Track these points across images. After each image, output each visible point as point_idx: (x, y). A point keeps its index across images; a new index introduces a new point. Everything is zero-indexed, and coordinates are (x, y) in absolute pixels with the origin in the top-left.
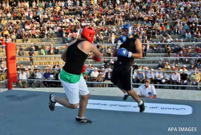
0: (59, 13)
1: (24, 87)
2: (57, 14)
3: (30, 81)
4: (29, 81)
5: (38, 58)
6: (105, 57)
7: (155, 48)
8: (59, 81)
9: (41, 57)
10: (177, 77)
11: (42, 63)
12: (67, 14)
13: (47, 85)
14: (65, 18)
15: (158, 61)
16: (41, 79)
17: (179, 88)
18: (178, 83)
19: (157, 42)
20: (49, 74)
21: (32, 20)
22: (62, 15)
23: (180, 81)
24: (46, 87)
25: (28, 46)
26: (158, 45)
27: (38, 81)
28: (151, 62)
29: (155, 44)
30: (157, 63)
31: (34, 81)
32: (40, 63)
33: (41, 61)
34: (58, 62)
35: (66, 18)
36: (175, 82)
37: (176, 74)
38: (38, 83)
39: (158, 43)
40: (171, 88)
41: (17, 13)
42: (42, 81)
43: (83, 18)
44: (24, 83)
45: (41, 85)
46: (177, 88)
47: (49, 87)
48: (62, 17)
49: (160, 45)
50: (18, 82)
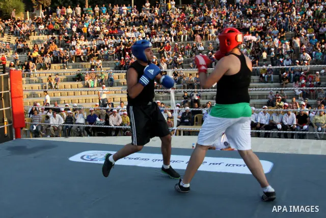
0: (118, 23)
1: (56, 136)
2: (115, 24)
3: (67, 127)
4: (64, 128)
5: (83, 93)
6: (186, 90)
7: (263, 75)
8: (109, 126)
9: (88, 91)
10: (291, 119)
11: (89, 99)
12: (130, 25)
13: (93, 133)
14: (126, 30)
15: (267, 95)
16: (83, 124)
17: (294, 137)
18: (292, 129)
19: (267, 65)
20: (95, 116)
21: (75, 35)
22: (123, 27)
23: (296, 126)
24: (91, 135)
25: (69, 74)
26: (269, 70)
27: (79, 127)
28: (258, 97)
29: (264, 69)
30: (266, 99)
31: (72, 126)
32: (85, 100)
33: (88, 97)
34: (114, 98)
35: (128, 30)
36: (288, 126)
37: (289, 115)
38: (79, 131)
39: (268, 67)
40: (282, 136)
41: (53, 24)
42: (84, 127)
43: (154, 29)
44: (56, 129)
45: (82, 133)
46: (292, 136)
47: (94, 136)
48: (122, 29)
49: (271, 69)
50: (49, 129)
